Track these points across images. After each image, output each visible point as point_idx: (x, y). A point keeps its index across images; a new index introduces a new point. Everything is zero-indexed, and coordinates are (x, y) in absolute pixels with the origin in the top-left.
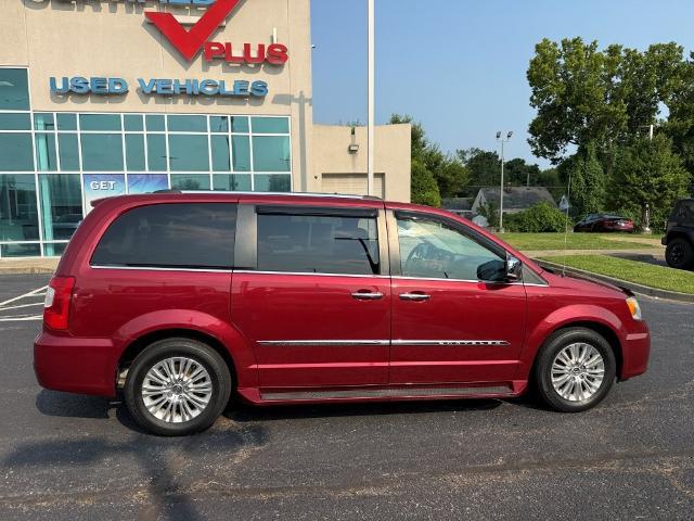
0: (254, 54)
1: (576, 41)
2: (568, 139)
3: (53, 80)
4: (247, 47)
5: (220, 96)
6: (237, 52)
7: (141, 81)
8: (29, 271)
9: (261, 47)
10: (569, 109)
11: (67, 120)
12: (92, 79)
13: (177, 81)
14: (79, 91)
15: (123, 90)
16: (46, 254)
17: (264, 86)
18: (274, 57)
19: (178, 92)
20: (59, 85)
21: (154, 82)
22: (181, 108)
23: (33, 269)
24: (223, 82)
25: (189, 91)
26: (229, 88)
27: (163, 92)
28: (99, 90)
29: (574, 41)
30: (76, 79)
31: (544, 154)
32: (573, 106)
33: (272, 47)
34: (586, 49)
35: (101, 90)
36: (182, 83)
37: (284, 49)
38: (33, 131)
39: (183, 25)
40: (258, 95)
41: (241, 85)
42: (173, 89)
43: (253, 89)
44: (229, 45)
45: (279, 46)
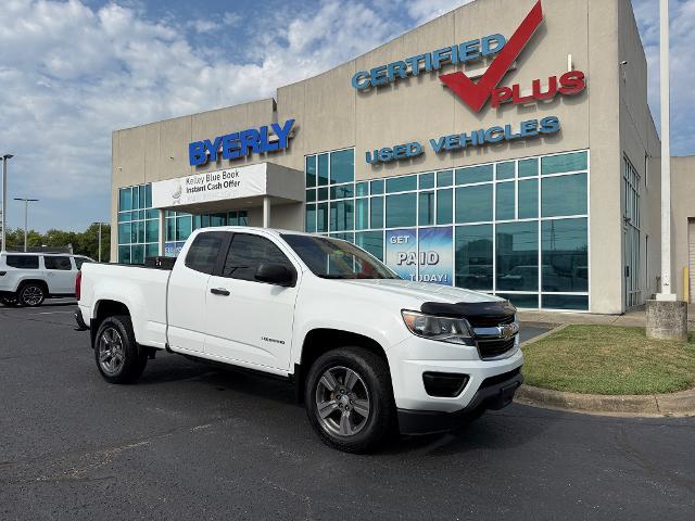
0: (545, 89)
4: (536, 85)
7: (432, 141)
9: (552, 80)
12: (395, 147)
13: (464, 135)
14: (385, 159)
17: (556, 121)
19: (465, 145)
20: (373, 158)
21: (444, 140)
22: (472, 160)
25: (474, 142)
27: (452, 147)
30: (384, 150)
33: (565, 77)
35: (401, 156)
36: (469, 135)
37: (581, 76)
38: (355, 198)
39: (472, 79)
40: (551, 131)
41: (528, 126)
42: (462, 143)
43: (543, 127)
44: (516, 87)
45: (573, 73)
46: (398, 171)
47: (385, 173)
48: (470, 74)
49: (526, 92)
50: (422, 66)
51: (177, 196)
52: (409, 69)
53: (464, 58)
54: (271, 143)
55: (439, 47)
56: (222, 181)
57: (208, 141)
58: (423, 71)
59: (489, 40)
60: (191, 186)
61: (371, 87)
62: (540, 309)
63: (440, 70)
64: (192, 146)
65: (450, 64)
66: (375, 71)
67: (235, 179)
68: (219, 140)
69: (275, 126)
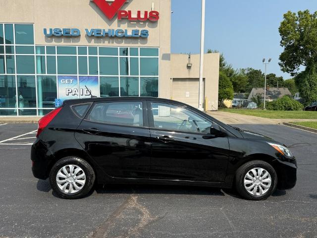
0: (142, 16)
1: (306, 12)
2: (300, 63)
3: (45, 30)
4: (139, 13)
5: (125, 37)
6: (134, 15)
7: (87, 30)
8: (31, 122)
9: (146, 13)
10: (302, 48)
11: (51, 50)
12: (63, 29)
13: (104, 30)
14: (57, 35)
15: (78, 35)
16: (39, 115)
17: (147, 32)
18: (152, 18)
19: (104, 35)
20: (48, 32)
21: (93, 31)
22: (106, 44)
23: (33, 121)
24: (126, 30)
25: (110, 35)
26: (129, 33)
27: (97, 35)
28: (67, 35)
29: (305, 12)
30: (56, 29)
31: (287, 71)
32: (304, 45)
33: (151, 13)
34: (311, 16)
35: (68, 35)
36: (107, 31)
37: (157, 13)
38: (35, 55)
39: (108, 2)
40: (144, 37)
43: (141, 34)
44: (130, 12)
45: (154, 12)
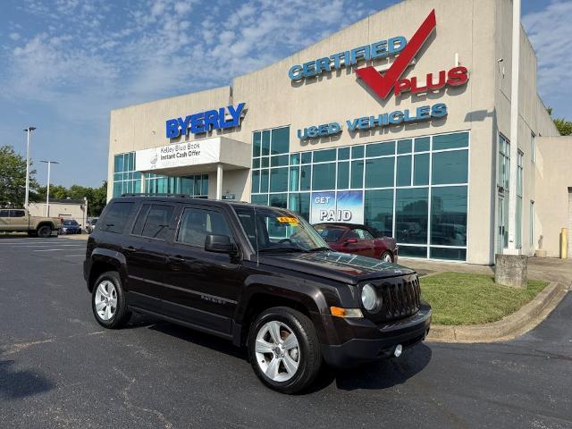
4: (429, 77)
5: (406, 123)
7: (348, 122)
9: (442, 74)
12: (320, 127)
13: (373, 118)
15: (338, 131)
17: (444, 107)
18: (456, 80)
19: (373, 125)
20: (303, 134)
21: (357, 121)
22: (377, 138)
24: (407, 112)
25: (381, 124)
27: (363, 127)
30: (311, 128)
33: (452, 72)
35: (324, 133)
36: (376, 118)
37: (464, 70)
38: (289, 166)
39: (381, 72)
40: (439, 116)
41: (423, 111)
42: (370, 124)
43: (434, 112)
44: (414, 79)
45: (459, 68)
46: (321, 146)
47: (310, 147)
48: (379, 68)
49: (421, 83)
50: (342, 61)
51: (154, 162)
52: (332, 64)
53: (375, 55)
54: (227, 121)
55: (355, 46)
56: (187, 151)
57: (180, 119)
58: (343, 66)
59: (393, 41)
60: (164, 155)
61: (303, 78)
62: (428, 259)
63: (357, 65)
64: (169, 123)
65: (364, 60)
66: (307, 65)
67: (197, 150)
68: (189, 118)
69: (231, 108)
